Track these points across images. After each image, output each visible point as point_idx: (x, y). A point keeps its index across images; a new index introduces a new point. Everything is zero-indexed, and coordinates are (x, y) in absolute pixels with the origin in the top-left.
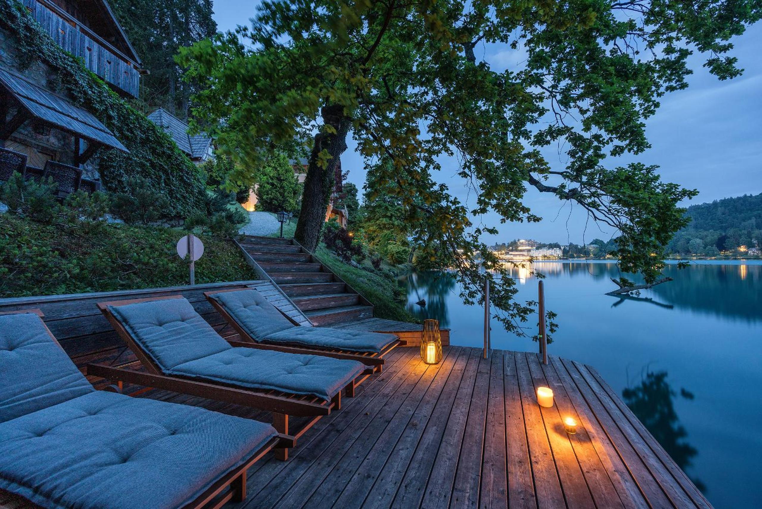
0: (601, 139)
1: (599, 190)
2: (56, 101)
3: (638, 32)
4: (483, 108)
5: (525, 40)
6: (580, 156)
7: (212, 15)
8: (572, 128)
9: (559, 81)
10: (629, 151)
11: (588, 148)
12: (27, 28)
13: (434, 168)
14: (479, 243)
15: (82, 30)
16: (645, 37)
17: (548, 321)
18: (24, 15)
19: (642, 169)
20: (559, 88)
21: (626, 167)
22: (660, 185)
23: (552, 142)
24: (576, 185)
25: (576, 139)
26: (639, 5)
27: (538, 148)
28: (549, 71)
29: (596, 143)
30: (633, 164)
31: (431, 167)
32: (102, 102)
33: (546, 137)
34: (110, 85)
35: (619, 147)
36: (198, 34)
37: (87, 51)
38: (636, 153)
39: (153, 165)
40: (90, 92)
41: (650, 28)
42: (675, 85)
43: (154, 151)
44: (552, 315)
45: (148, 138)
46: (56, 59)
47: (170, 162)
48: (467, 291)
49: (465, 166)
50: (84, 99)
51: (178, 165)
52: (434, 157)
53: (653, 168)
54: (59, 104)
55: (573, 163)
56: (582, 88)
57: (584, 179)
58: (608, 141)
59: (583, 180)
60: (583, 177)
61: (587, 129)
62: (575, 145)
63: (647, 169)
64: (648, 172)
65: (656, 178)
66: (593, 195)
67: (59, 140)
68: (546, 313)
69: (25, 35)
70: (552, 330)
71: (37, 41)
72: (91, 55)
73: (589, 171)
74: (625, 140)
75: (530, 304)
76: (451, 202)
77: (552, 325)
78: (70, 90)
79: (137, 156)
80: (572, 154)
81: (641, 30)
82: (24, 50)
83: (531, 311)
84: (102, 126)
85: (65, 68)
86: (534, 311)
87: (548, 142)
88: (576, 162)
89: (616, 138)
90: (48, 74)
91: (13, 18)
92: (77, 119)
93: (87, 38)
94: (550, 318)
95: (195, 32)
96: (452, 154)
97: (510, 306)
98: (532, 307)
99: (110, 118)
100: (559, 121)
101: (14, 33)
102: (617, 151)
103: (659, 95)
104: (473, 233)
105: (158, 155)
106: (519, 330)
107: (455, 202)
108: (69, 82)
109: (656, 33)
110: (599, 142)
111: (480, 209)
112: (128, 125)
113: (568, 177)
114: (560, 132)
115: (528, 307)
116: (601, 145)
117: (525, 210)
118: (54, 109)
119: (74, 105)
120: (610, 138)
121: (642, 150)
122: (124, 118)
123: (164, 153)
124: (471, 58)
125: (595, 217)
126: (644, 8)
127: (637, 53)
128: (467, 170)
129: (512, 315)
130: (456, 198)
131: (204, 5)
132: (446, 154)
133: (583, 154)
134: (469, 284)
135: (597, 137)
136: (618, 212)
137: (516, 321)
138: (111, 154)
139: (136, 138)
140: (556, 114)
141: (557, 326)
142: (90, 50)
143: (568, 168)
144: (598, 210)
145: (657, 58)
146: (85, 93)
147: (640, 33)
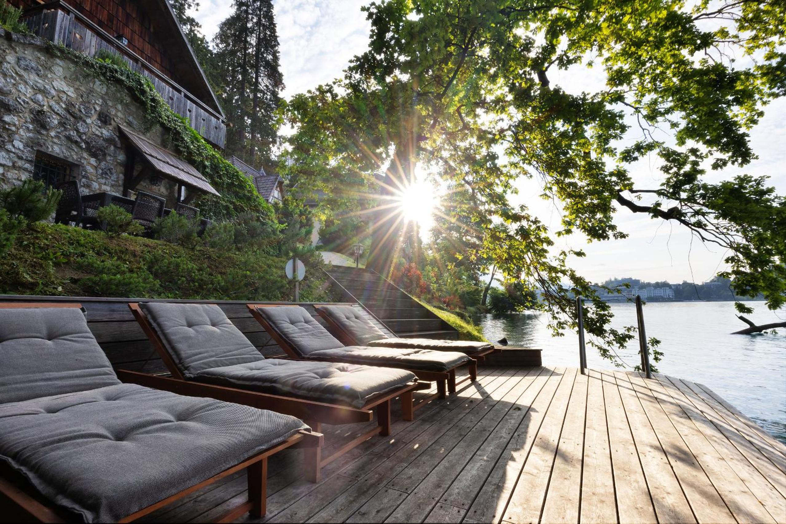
0: (698, 153)
1: (703, 208)
2: (168, 157)
3: (733, 40)
4: (562, 129)
5: (602, 59)
6: (675, 173)
7: (279, 68)
8: (663, 143)
9: (643, 95)
10: (733, 163)
11: (684, 163)
12: (153, 100)
13: (512, 192)
14: (567, 268)
15: (186, 96)
16: (741, 43)
17: (651, 349)
18: (151, 90)
19: (750, 181)
20: (643, 103)
21: (732, 180)
22: (776, 198)
23: (640, 158)
24: (673, 204)
25: (668, 155)
26: (729, 13)
27: (625, 165)
28: (631, 87)
29: (692, 158)
30: (739, 177)
31: (509, 191)
32: (200, 154)
33: (633, 153)
34: (205, 140)
35: (721, 160)
36: (266, 86)
37: (188, 113)
38: (741, 165)
39: (236, 208)
40: (192, 147)
41: (747, 34)
42: (777, 92)
43: (236, 194)
44: (656, 342)
45: (232, 184)
46: (170, 122)
47: (249, 204)
48: (556, 322)
49: (546, 188)
50: (188, 153)
51: (255, 206)
52: (511, 181)
53: (762, 178)
54: (170, 159)
55: (668, 180)
56: (671, 101)
57: (684, 195)
58: (707, 155)
59: (682, 197)
60: (681, 193)
61: (682, 142)
62: (668, 160)
63: (755, 180)
64: (758, 184)
65: (770, 191)
66: (697, 213)
67: (167, 189)
68: (648, 340)
69: (151, 105)
70: (656, 359)
71: (159, 109)
72: (190, 115)
73: (687, 187)
74: (728, 152)
75: (629, 329)
76: (532, 222)
77: (656, 353)
78: (177, 146)
79: (224, 200)
80: (666, 169)
81: (736, 37)
82: (149, 118)
83: (630, 337)
84: (200, 175)
85: (175, 129)
86: (633, 337)
87: (636, 159)
88: (671, 178)
89: (717, 151)
90: (163, 135)
91: (143, 92)
92: (183, 170)
93: (189, 101)
94: (653, 345)
95: (263, 85)
96: (531, 176)
97: (605, 331)
98: (631, 333)
99: (205, 167)
100: (648, 136)
101: (143, 104)
102: (718, 165)
103: (764, 103)
104: (558, 256)
105: (241, 198)
106: (617, 359)
107: (536, 222)
108: (177, 140)
109: (755, 38)
110: (697, 156)
111: (565, 230)
112: (218, 172)
113: (663, 194)
114: (650, 147)
115: (627, 333)
116: (700, 160)
117: (613, 228)
118: (168, 163)
119: (179, 159)
120: (710, 151)
121: (748, 162)
122: (215, 167)
123: (244, 195)
124: (544, 81)
125: (703, 238)
126: (734, 16)
127: (733, 61)
128: (547, 192)
129: (608, 342)
130: (536, 218)
131: (273, 60)
132: (525, 177)
133: (679, 169)
134: (558, 313)
135: (694, 151)
136: (728, 230)
137: (614, 349)
138: (204, 199)
139: (223, 183)
140: (643, 129)
141: (661, 354)
142: (190, 111)
143: (663, 184)
144: (706, 230)
145: (758, 65)
146: (188, 148)
147: (735, 40)
